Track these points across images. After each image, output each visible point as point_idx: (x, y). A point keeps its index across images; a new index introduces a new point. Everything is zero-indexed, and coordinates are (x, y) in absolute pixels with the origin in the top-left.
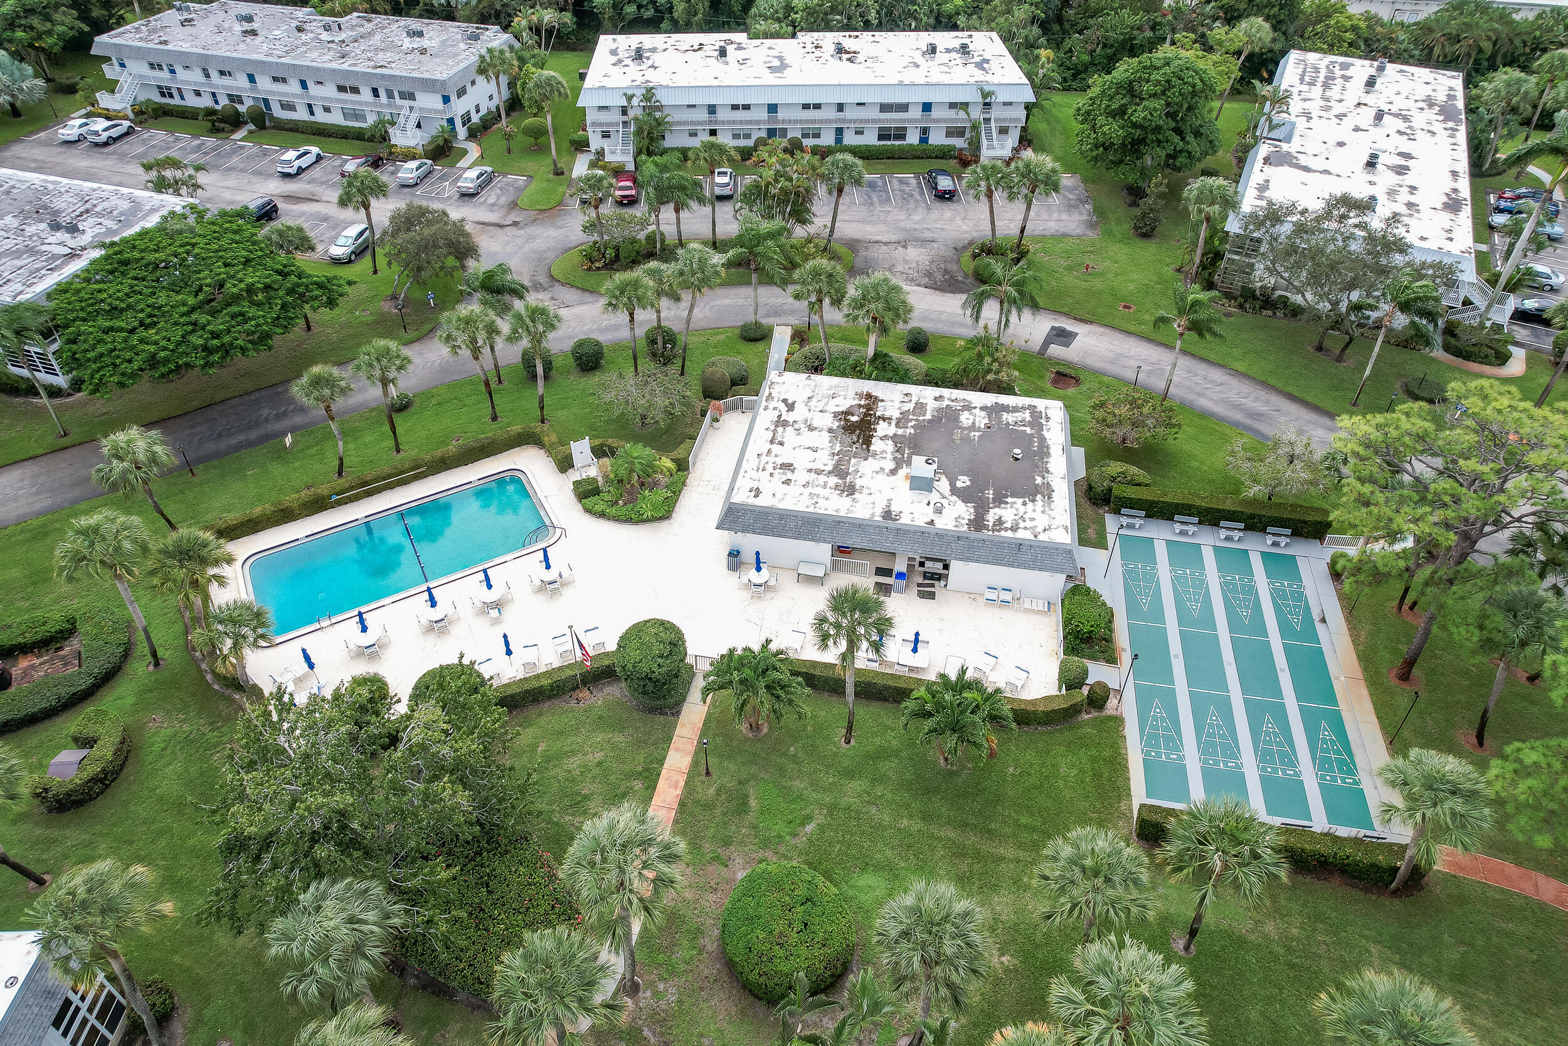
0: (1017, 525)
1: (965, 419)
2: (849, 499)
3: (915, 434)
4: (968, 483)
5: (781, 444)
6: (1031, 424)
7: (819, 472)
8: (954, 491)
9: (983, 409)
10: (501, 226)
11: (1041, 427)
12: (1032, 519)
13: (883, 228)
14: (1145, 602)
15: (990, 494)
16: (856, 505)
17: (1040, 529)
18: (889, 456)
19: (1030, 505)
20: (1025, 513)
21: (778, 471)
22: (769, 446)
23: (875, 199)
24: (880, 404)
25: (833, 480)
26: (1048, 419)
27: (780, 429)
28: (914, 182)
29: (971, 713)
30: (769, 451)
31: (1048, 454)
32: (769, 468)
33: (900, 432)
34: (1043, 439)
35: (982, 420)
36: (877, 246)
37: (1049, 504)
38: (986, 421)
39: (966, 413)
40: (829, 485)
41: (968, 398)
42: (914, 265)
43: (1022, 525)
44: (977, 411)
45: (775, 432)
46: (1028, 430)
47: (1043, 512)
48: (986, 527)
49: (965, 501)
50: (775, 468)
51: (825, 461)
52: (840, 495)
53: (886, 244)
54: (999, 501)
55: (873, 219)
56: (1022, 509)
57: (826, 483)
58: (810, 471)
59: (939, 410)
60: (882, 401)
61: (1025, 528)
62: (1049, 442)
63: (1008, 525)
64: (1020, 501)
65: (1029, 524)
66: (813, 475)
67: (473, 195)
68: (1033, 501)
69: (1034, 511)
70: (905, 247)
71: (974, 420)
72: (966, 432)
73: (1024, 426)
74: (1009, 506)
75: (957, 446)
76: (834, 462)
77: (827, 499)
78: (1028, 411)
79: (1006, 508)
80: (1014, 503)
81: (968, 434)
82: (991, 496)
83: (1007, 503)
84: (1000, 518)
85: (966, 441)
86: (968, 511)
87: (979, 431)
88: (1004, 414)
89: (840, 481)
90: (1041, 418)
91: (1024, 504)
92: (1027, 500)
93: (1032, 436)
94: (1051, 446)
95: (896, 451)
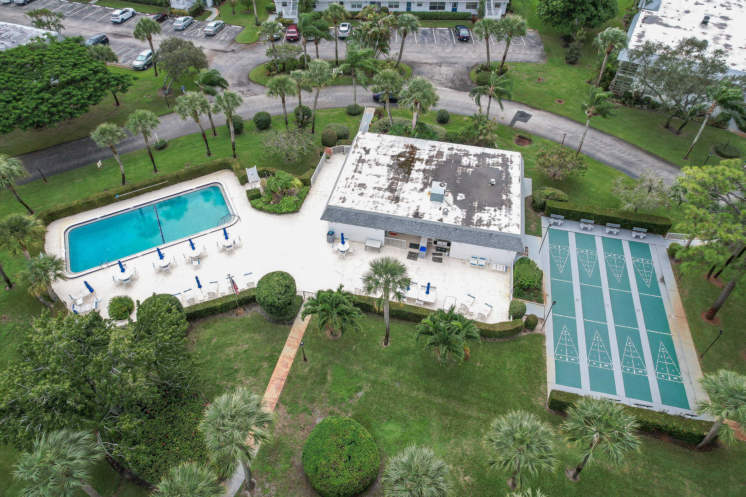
0: (490, 222)
1: (465, 161)
2: (395, 205)
3: (436, 168)
4: (464, 198)
5: (360, 172)
6: (502, 165)
7: (380, 189)
8: (456, 202)
9: (475, 155)
10: (225, 52)
11: (507, 166)
12: (499, 220)
13: (429, 56)
14: (561, 268)
15: (476, 204)
16: (399, 208)
17: (503, 226)
18: (420, 181)
19: (498, 212)
20: (495, 216)
21: (357, 188)
22: (353, 173)
23: (426, 41)
24: (417, 151)
25: (388, 194)
26: (512, 162)
27: (360, 164)
28: (447, 32)
29: (456, 334)
30: (353, 177)
31: (510, 183)
32: (352, 187)
33: (427, 167)
34: (508, 174)
35: (474, 162)
36: (425, 65)
37: (509, 211)
38: (477, 162)
39: (465, 158)
40: (385, 197)
41: (467, 149)
42: (445, 76)
43: (493, 223)
44: (472, 157)
45: (357, 166)
46: (500, 168)
47: (505, 216)
48: (472, 224)
49: (461, 208)
50: (355, 186)
51: (384, 183)
52: (391, 202)
53: (430, 64)
54: (481, 208)
55: (424, 51)
56: (493, 214)
57: (383, 195)
58: (375, 188)
59: (451, 156)
60: (419, 149)
61: (495, 225)
62: (512, 175)
63: (485, 223)
64: (492, 209)
65: (497, 222)
66: (376, 191)
67: (212, 36)
68: (500, 209)
69: (500, 215)
70: (440, 66)
71: (470, 162)
72: (465, 168)
73: (498, 166)
74: (486, 211)
75: (459, 176)
76: (389, 184)
77: (383, 205)
78: (500, 158)
79: (484, 213)
80: (489, 210)
81: (466, 170)
82: (476, 206)
83: (485, 210)
84: (481, 218)
85: (465, 174)
86: (462, 214)
87: (472, 168)
88: (487, 159)
89: (391, 195)
90: (508, 162)
91: (495, 211)
92: (497, 208)
93: (502, 172)
94: (513, 178)
95: (424, 178)
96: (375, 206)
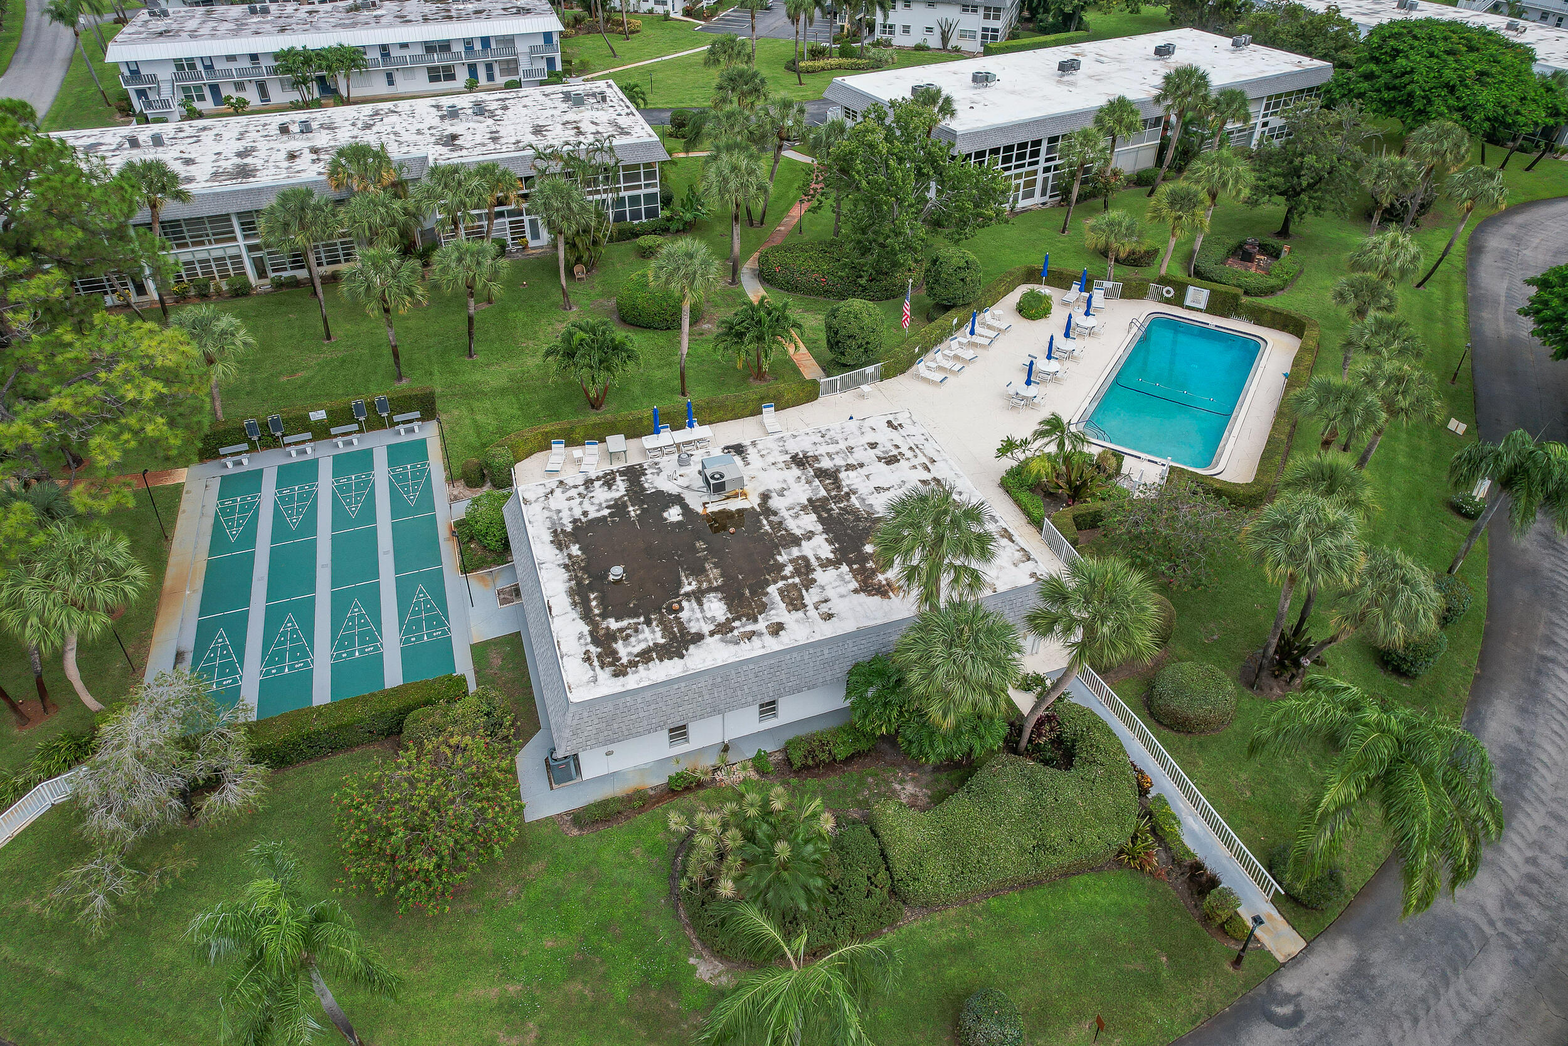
0: (587, 488)
1: (716, 608)
2: (793, 451)
3: (773, 557)
4: (665, 515)
5: (924, 483)
6: (611, 636)
7: (849, 465)
8: (678, 500)
9: (698, 638)
11: (596, 641)
14: (421, 593)
15: (633, 511)
16: (780, 449)
17: (558, 491)
18: (784, 513)
19: (578, 513)
20: (581, 503)
21: (894, 453)
22: (935, 475)
24: (854, 585)
25: (826, 464)
26: (587, 659)
30: (927, 470)
31: (571, 593)
33: (795, 552)
34: (587, 616)
35: (691, 616)
37: (554, 524)
38: (684, 615)
39: (722, 619)
40: (827, 459)
41: (732, 648)
43: (581, 489)
44: (706, 628)
47: (559, 511)
48: (622, 473)
49: (659, 494)
50: (901, 454)
52: (805, 453)
54: (618, 507)
56: (587, 506)
57: (832, 460)
58: (861, 466)
59: (763, 608)
60: (856, 591)
61: (576, 487)
62: (574, 615)
63: (597, 484)
64: (593, 515)
65: (573, 493)
68: (575, 521)
69: (571, 509)
71: (702, 611)
72: (705, 585)
73: (621, 630)
74: (604, 505)
75: (706, 559)
76: (844, 483)
77: (815, 444)
78: (625, 660)
79: (607, 501)
80: (598, 511)
81: (700, 582)
82: (631, 509)
83: (608, 507)
84: (610, 488)
85: (697, 571)
86: (651, 483)
87: (688, 595)
88: (662, 641)
89: (816, 465)
90: (599, 656)
91: (585, 513)
92: (584, 520)
93: (604, 616)
94: (569, 608)
95: (781, 523)
96: (827, 437)
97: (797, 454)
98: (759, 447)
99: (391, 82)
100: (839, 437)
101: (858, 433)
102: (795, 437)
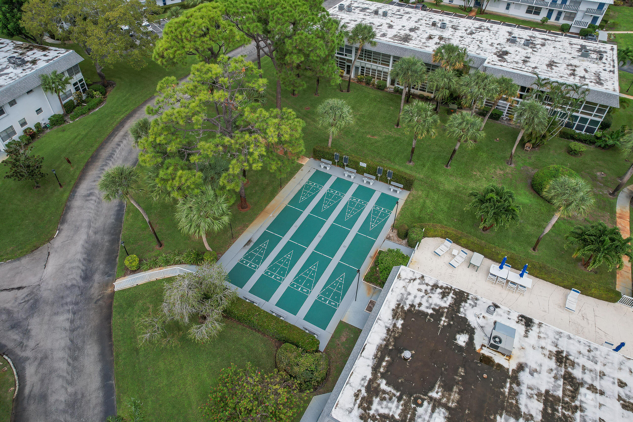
0: (432, 289)
2: (561, 348)
3: (495, 414)
4: (458, 336)
6: (377, 392)
8: (471, 331)
11: (368, 388)
12: (420, 290)
15: (444, 321)
16: (554, 340)
17: (418, 281)
18: (524, 388)
20: (422, 297)
25: (577, 373)
26: (357, 395)
31: (379, 348)
34: (375, 369)
35: (423, 415)
37: (402, 299)
38: (420, 411)
40: (580, 369)
43: (429, 288)
46: (383, 385)
47: (409, 294)
48: (455, 293)
49: (465, 320)
52: (568, 354)
54: (438, 312)
56: (424, 300)
58: (600, 392)
61: (427, 285)
62: (371, 363)
63: (439, 290)
64: (423, 308)
65: (424, 287)
68: (412, 306)
69: (415, 297)
71: (431, 416)
72: (444, 400)
73: (384, 392)
74: (432, 306)
75: (457, 383)
76: (579, 397)
77: (580, 353)
78: (372, 412)
79: (436, 305)
80: (427, 308)
81: (443, 396)
82: (443, 319)
83: (433, 309)
84: (442, 298)
85: (447, 388)
86: (465, 310)
87: (431, 398)
88: (397, 417)
89: (570, 369)
90: (363, 398)
91: (420, 305)
92: (417, 308)
93: (383, 376)
94: (371, 357)
95: (517, 394)
96: (592, 354)
97: (562, 352)
98: (542, 329)
99: (507, 8)
100: (600, 360)
101: (616, 366)
102: (570, 338)
